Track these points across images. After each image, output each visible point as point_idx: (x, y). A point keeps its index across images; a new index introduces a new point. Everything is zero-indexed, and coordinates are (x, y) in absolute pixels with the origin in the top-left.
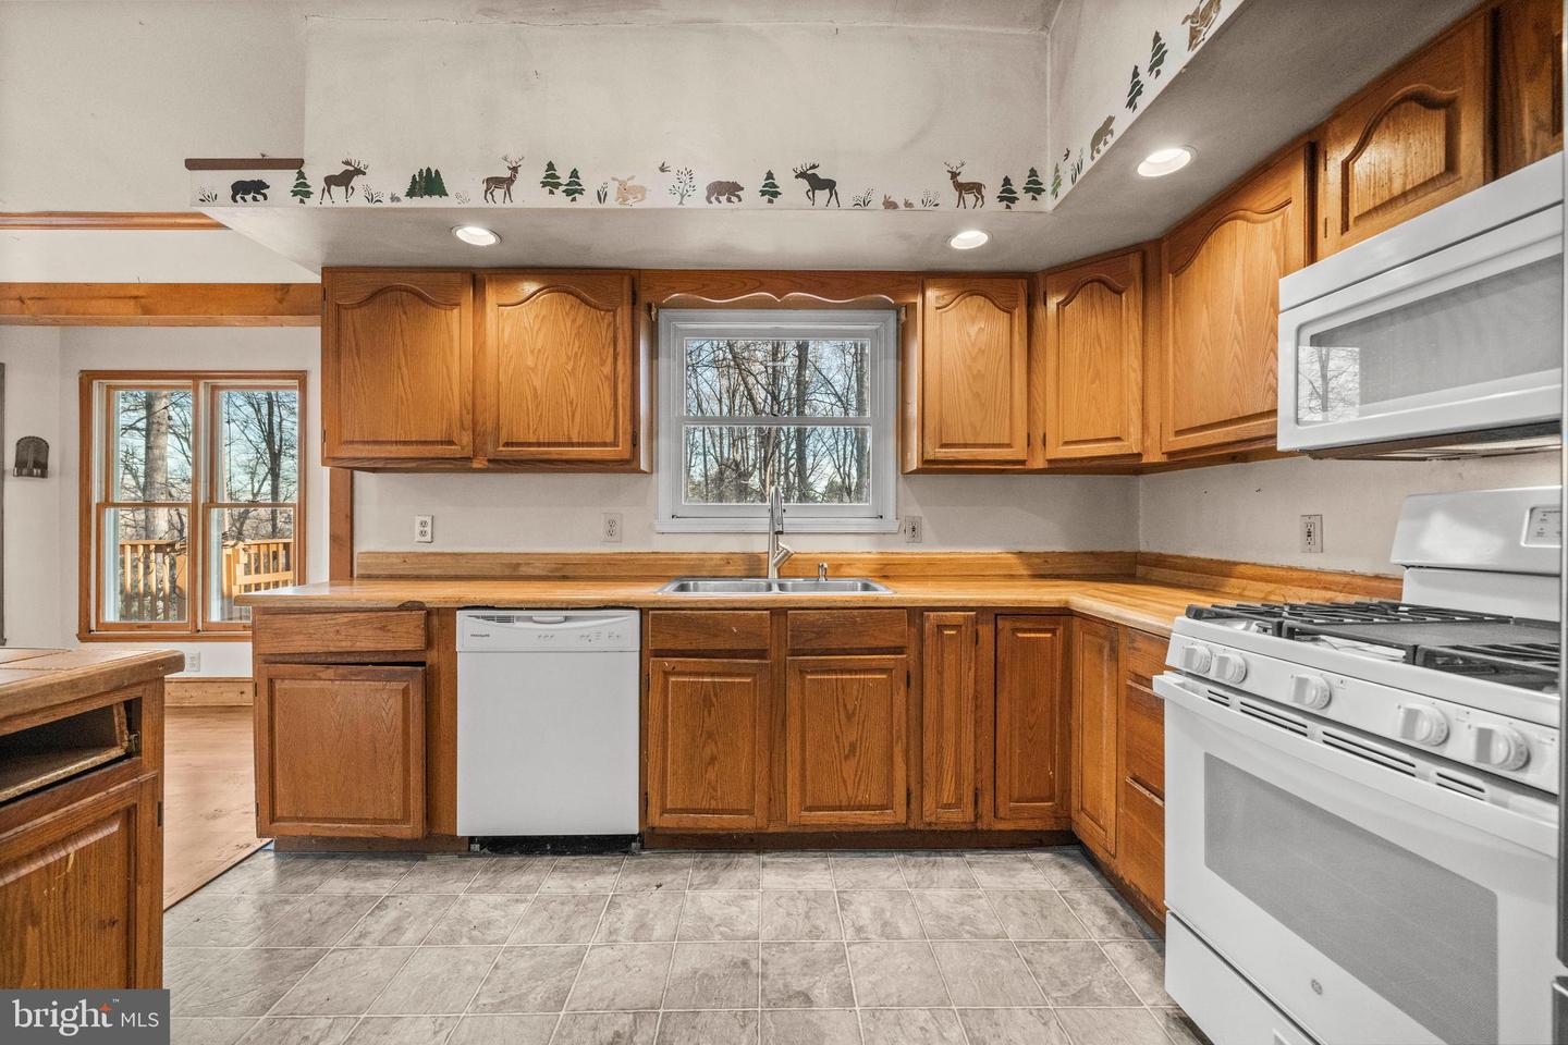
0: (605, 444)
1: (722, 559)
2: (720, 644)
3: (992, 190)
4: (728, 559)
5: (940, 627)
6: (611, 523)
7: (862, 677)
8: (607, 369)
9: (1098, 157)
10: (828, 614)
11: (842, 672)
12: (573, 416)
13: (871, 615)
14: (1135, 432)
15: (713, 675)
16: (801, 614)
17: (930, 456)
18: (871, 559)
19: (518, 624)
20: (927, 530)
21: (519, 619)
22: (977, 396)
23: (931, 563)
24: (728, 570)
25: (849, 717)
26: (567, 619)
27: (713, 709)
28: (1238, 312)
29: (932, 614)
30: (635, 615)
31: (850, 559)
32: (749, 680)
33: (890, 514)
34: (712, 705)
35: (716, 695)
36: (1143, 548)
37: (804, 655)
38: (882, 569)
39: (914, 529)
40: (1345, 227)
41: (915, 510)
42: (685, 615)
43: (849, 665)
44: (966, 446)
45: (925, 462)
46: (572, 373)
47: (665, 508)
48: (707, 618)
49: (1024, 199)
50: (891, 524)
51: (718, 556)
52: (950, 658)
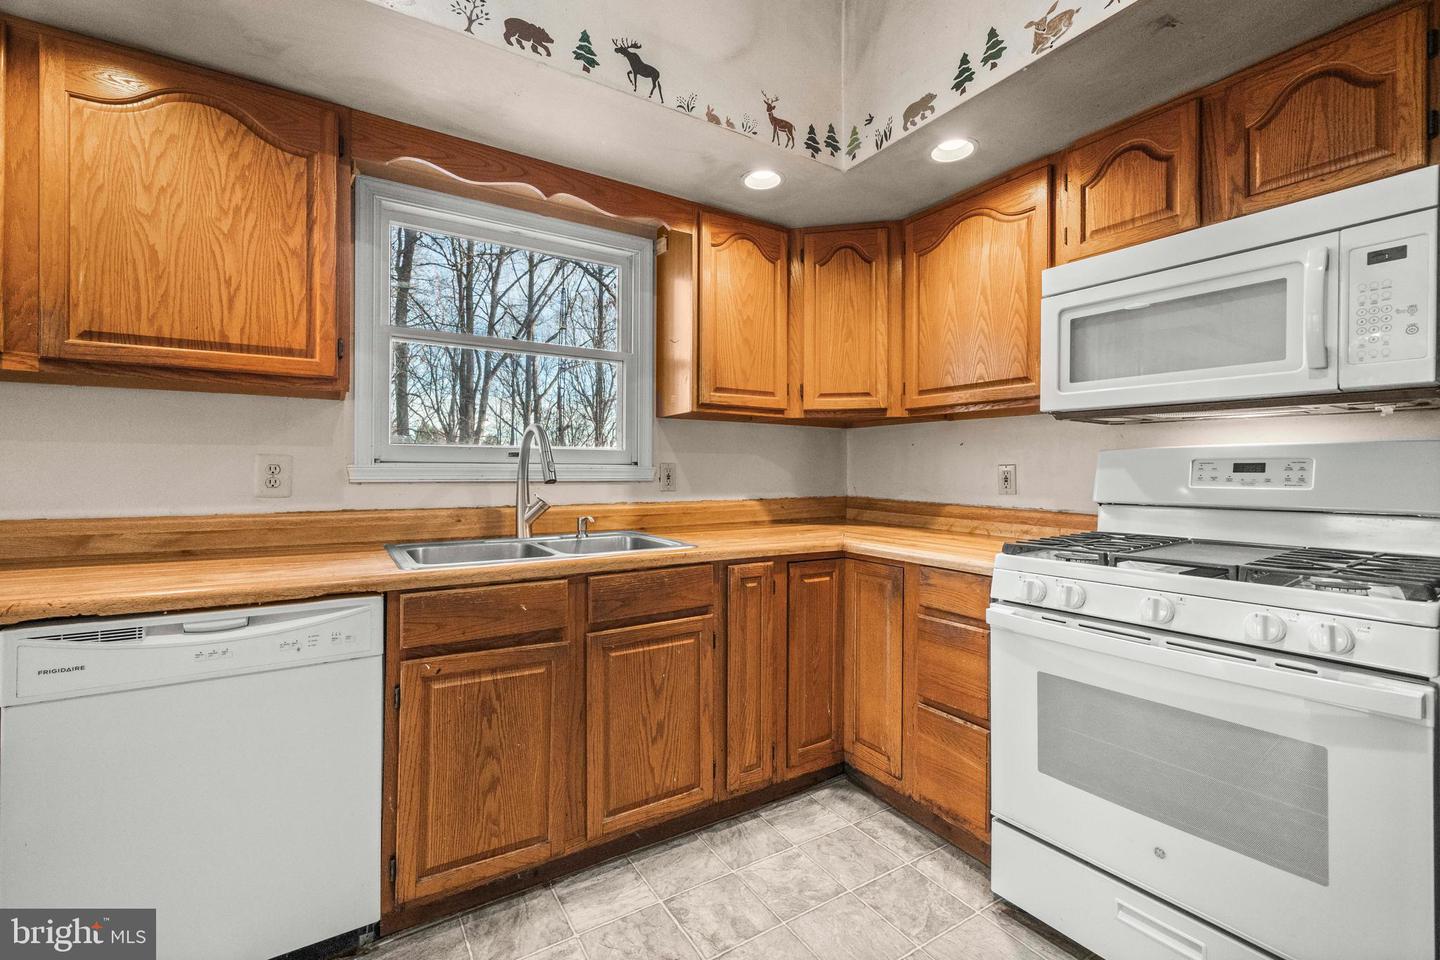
0: (290, 352)
1: (449, 516)
2: (506, 629)
3: (801, 135)
4: (459, 515)
5: (744, 580)
6: (273, 470)
7: (670, 644)
8: (296, 240)
9: (912, 129)
10: (635, 577)
11: (649, 642)
13: (679, 573)
14: (882, 388)
15: (493, 671)
16: (605, 580)
17: (705, 399)
18: (628, 511)
19: (149, 641)
20: (680, 477)
21: (151, 631)
22: (746, 341)
23: (686, 512)
24: (459, 530)
25: (657, 693)
26: (250, 621)
27: (494, 717)
28: (983, 292)
29: (736, 567)
30: (379, 600)
31: (608, 511)
32: (542, 671)
33: (646, 460)
34: (494, 711)
35: (498, 697)
36: (850, 493)
37: (607, 628)
38: (638, 521)
39: (668, 477)
40: (1083, 238)
41: (670, 458)
42: (456, 597)
43: (657, 634)
44: (737, 391)
45: (701, 405)
46: (230, 235)
47: (364, 447)
48: (489, 595)
49: (826, 151)
50: (647, 471)
51: (444, 513)
52: (752, 612)
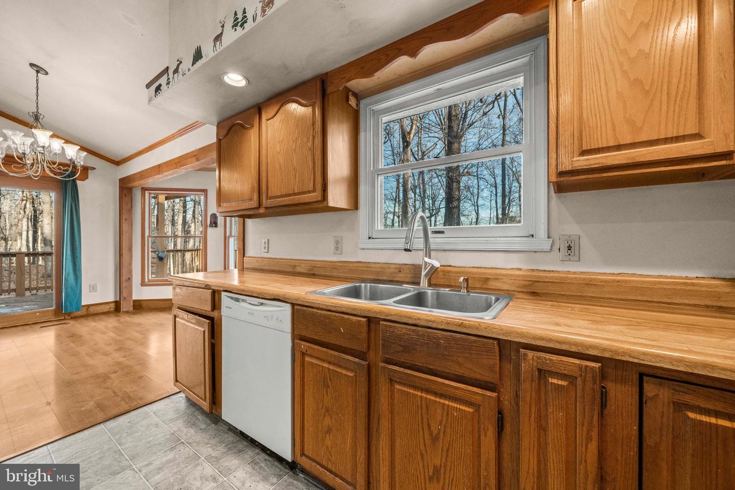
0: (309, 192)
1: (396, 268)
2: (332, 340)
5: (542, 373)
6: (337, 243)
7: (447, 402)
8: (310, 144)
10: (413, 331)
11: (428, 391)
12: (295, 176)
13: (455, 339)
15: (330, 363)
18: (519, 276)
19: (243, 304)
21: (243, 300)
25: (435, 439)
26: (262, 304)
27: (329, 389)
29: (531, 354)
30: (287, 308)
31: (497, 274)
32: (352, 375)
33: (541, 232)
34: (328, 387)
35: (330, 380)
37: (395, 364)
38: (529, 285)
39: (570, 248)
43: (433, 387)
45: (560, 174)
46: (295, 150)
48: (326, 317)
50: (543, 242)
51: (393, 266)
52: (556, 416)
